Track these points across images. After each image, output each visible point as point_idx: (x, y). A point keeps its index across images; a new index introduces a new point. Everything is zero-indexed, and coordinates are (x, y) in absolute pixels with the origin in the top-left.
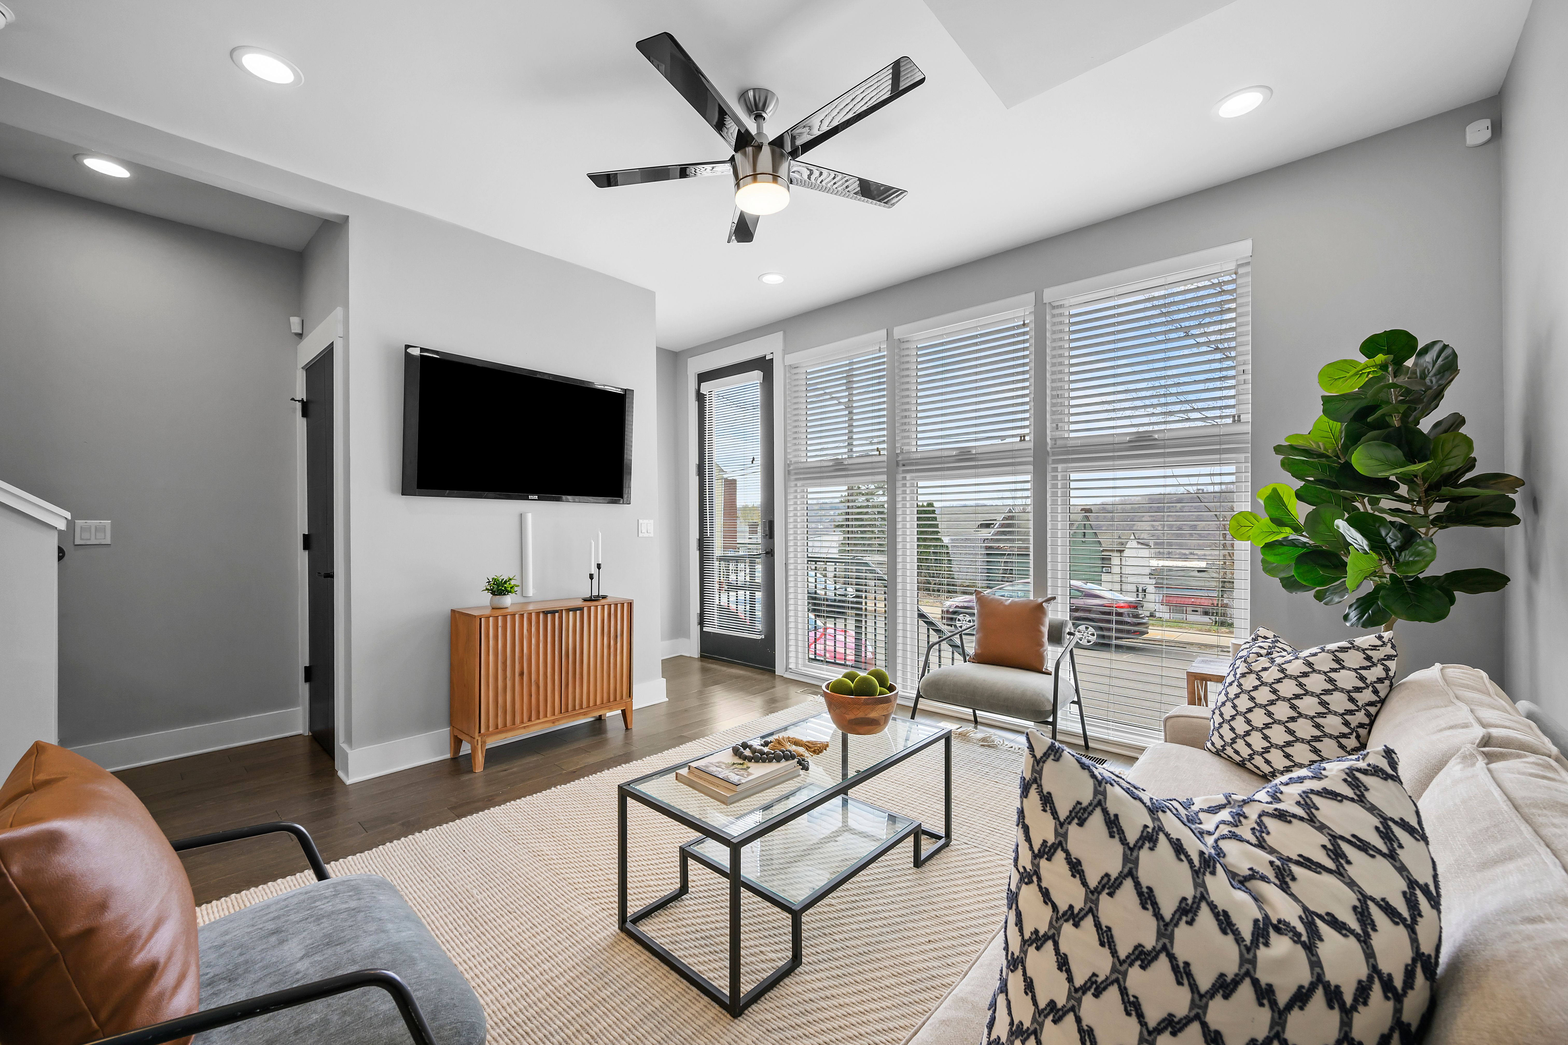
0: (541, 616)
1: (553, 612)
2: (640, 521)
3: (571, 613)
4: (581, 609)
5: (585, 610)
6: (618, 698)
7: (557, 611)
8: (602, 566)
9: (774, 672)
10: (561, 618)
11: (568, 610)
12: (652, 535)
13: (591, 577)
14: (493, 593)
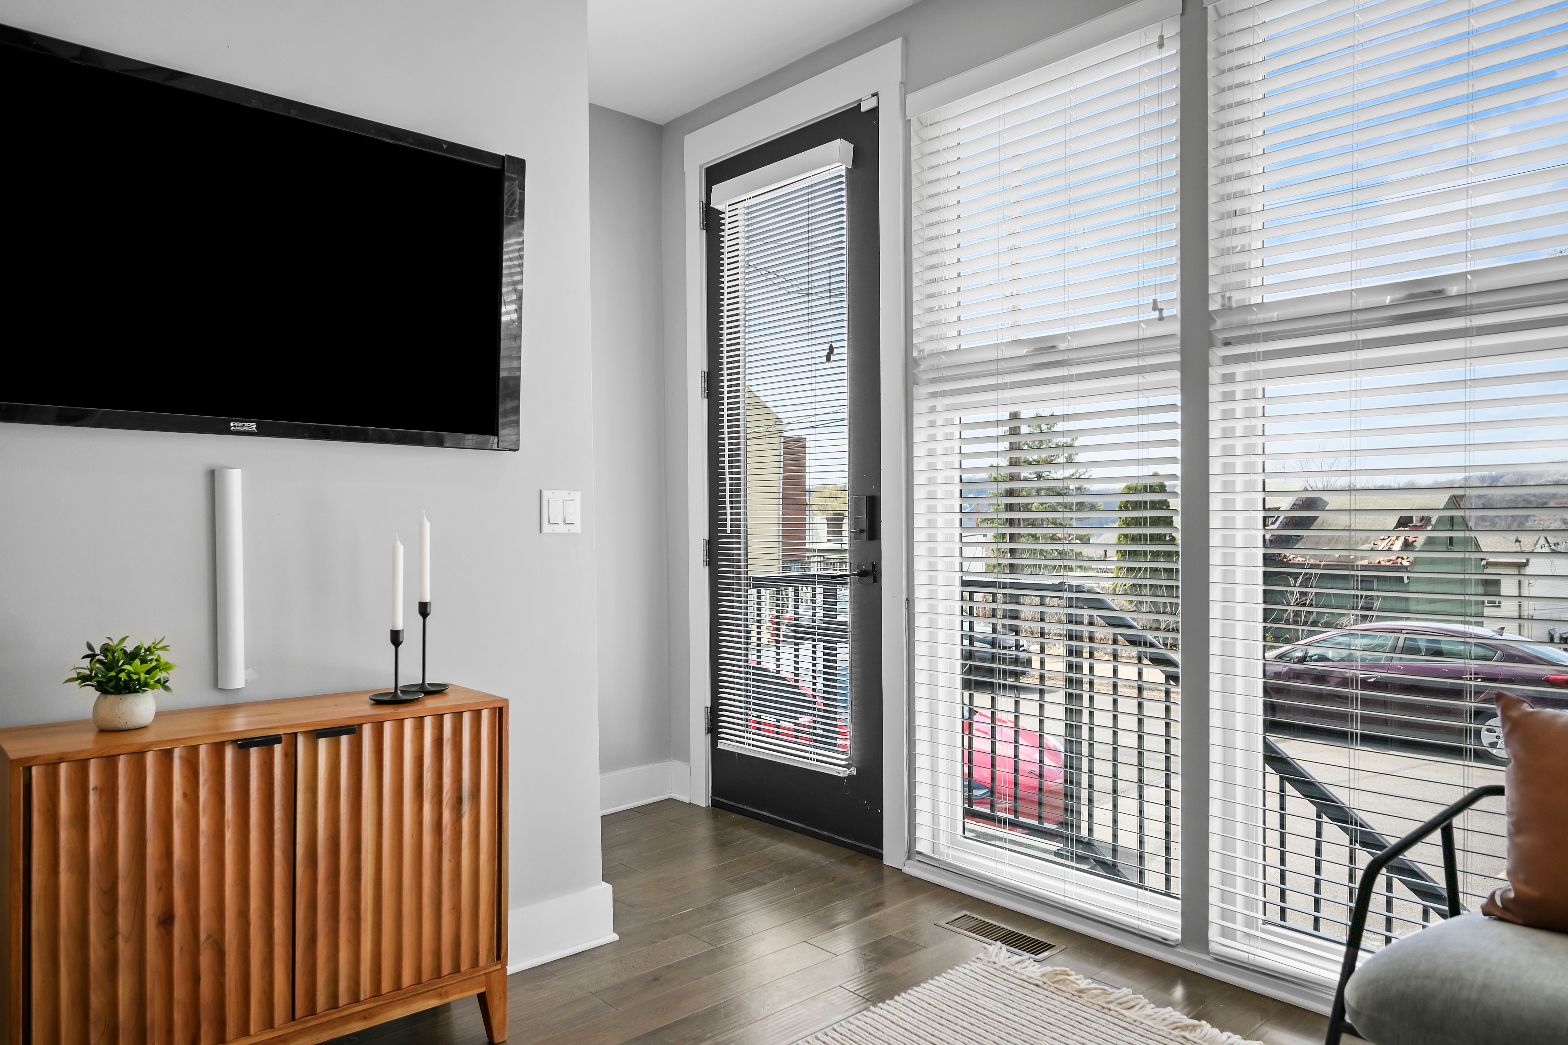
0: (229, 754)
1: (267, 742)
2: (547, 495)
3: (323, 743)
4: (353, 730)
5: (367, 732)
6: (465, 965)
7: (277, 739)
8: (433, 610)
9: (880, 857)
10: (291, 757)
11: (316, 734)
12: (577, 528)
13: (396, 638)
14: (103, 688)
